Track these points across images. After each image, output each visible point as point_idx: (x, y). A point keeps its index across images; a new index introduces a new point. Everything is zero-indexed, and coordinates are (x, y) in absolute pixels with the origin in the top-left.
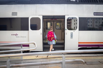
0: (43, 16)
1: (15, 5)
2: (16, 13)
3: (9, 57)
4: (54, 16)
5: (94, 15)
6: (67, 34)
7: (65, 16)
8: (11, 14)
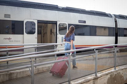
0: (38, 21)
1: (7, 6)
2: (9, 15)
3: (30, 58)
4: (47, 21)
5: (79, 22)
6: (59, 38)
7: (56, 22)
8: (4, 16)
